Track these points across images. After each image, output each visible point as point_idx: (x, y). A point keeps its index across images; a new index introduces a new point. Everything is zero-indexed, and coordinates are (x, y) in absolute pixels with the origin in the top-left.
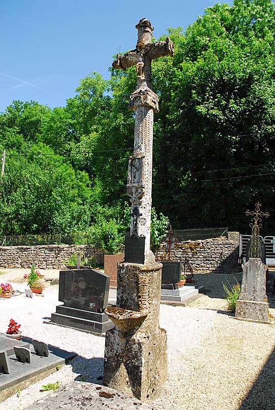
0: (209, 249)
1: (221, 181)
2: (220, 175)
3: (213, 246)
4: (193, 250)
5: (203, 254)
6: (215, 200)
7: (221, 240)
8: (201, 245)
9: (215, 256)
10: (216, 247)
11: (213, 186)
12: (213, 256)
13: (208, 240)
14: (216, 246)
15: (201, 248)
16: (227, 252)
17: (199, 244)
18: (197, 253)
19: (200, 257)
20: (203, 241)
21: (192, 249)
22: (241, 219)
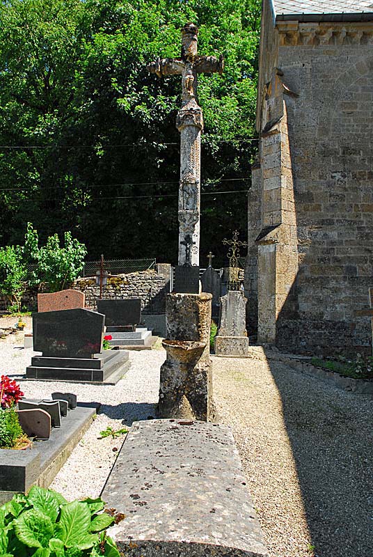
0: (135, 285)
1: (137, 199)
2: (136, 191)
3: (140, 281)
4: (116, 287)
5: (127, 291)
6: (128, 222)
7: (149, 273)
8: (125, 280)
9: (143, 293)
10: (144, 283)
11: (127, 204)
12: (140, 294)
13: (134, 274)
14: (144, 281)
15: (125, 284)
16: (156, 289)
17: (123, 279)
18: (120, 290)
19: (124, 295)
20: (127, 275)
21: (114, 286)
22: (158, 248)
